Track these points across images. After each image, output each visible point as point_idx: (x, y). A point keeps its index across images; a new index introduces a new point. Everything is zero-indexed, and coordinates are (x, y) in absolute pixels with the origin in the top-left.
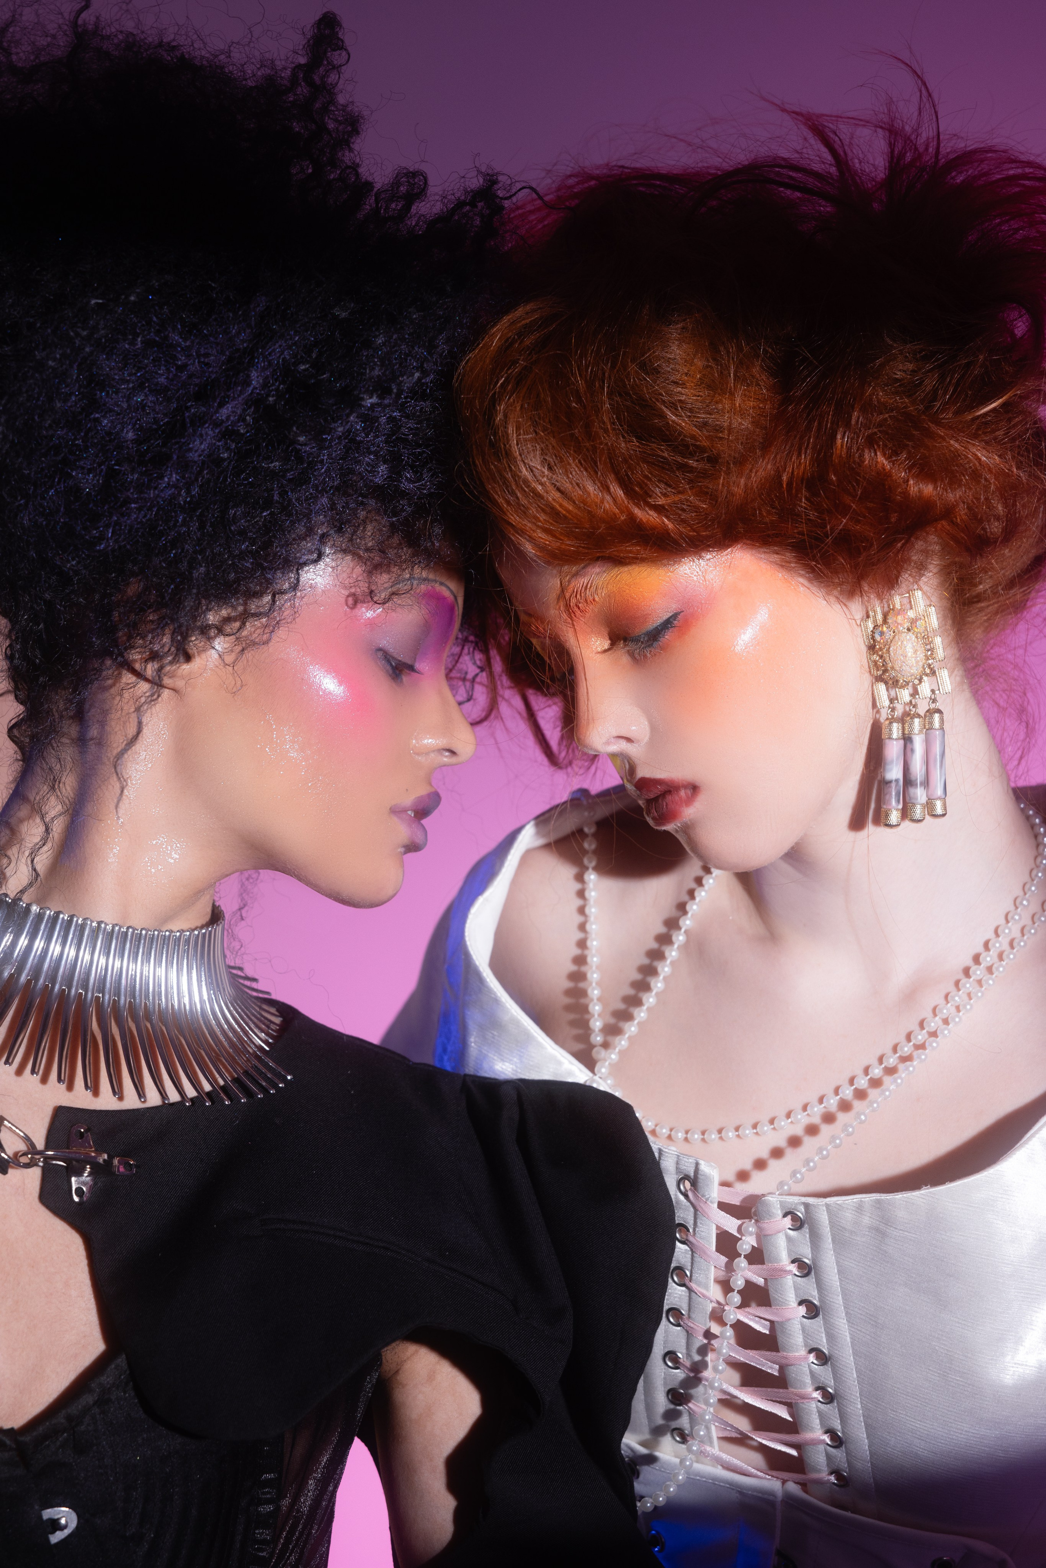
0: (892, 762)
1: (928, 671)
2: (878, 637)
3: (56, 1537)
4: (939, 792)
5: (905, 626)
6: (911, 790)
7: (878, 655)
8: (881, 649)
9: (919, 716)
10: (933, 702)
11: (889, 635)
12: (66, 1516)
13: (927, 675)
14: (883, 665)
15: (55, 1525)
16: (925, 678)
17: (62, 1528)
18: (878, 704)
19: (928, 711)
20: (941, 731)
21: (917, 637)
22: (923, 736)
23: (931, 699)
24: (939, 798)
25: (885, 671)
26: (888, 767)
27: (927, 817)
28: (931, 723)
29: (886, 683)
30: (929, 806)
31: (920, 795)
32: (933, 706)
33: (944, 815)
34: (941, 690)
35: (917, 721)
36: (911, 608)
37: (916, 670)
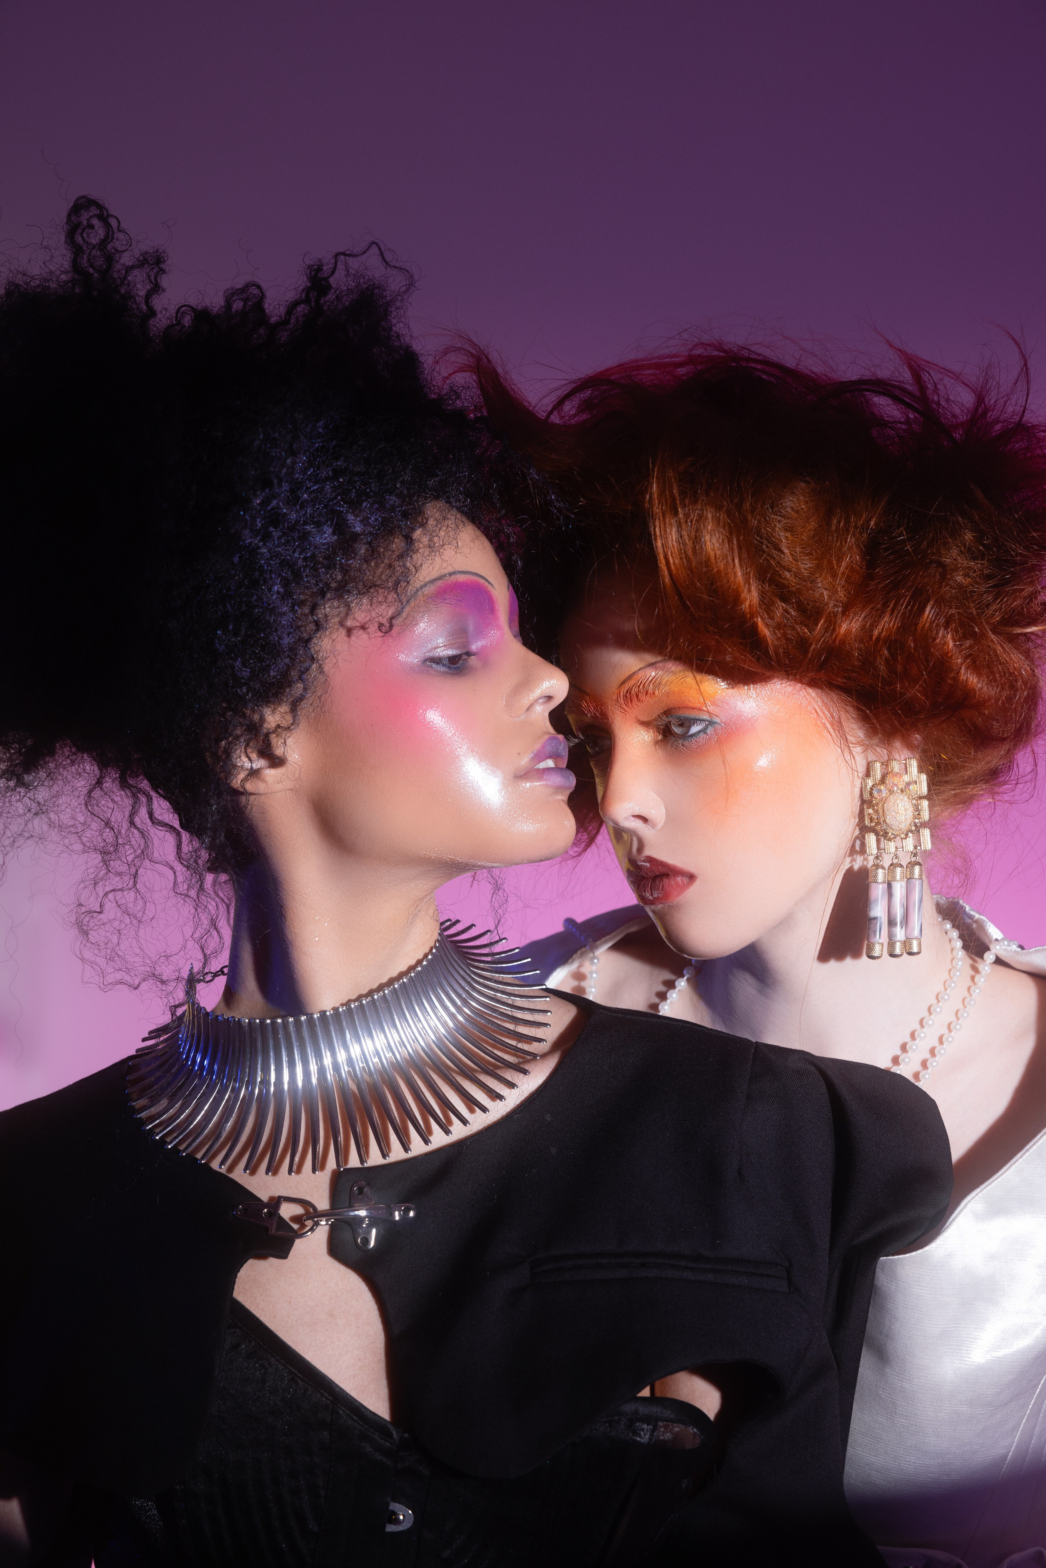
0: (877, 900)
1: (913, 828)
2: (875, 794)
3: (390, 1528)
4: (916, 933)
5: (900, 787)
6: (894, 929)
7: (873, 809)
8: (877, 804)
9: (901, 866)
10: (914, 856)
11: (884, 794)
12: (405, 1516)
13: (912, 832)
14: (877, 818)
15: (392, 1518)
16: (910, 835)
17: (397, 1522)
18: (868, 851)
19: (909, 863)
20: (920, 881)
21: (908, 798)
22: (904, 884)
23: (912, 853)
24: (916, 938)
25: (878, 823)
26: (872, 906)
27: (905, 954)
28: (912, 873)
29: (877, 834)
30: (907, 943)
31: (900, 934)
32: (913, 859)
33: (919, 953)
34: (922, 847)
35: (899, 870)
36: (906, 773)
37: (904, 826)
